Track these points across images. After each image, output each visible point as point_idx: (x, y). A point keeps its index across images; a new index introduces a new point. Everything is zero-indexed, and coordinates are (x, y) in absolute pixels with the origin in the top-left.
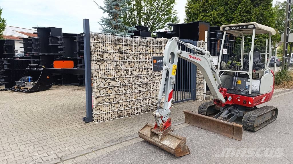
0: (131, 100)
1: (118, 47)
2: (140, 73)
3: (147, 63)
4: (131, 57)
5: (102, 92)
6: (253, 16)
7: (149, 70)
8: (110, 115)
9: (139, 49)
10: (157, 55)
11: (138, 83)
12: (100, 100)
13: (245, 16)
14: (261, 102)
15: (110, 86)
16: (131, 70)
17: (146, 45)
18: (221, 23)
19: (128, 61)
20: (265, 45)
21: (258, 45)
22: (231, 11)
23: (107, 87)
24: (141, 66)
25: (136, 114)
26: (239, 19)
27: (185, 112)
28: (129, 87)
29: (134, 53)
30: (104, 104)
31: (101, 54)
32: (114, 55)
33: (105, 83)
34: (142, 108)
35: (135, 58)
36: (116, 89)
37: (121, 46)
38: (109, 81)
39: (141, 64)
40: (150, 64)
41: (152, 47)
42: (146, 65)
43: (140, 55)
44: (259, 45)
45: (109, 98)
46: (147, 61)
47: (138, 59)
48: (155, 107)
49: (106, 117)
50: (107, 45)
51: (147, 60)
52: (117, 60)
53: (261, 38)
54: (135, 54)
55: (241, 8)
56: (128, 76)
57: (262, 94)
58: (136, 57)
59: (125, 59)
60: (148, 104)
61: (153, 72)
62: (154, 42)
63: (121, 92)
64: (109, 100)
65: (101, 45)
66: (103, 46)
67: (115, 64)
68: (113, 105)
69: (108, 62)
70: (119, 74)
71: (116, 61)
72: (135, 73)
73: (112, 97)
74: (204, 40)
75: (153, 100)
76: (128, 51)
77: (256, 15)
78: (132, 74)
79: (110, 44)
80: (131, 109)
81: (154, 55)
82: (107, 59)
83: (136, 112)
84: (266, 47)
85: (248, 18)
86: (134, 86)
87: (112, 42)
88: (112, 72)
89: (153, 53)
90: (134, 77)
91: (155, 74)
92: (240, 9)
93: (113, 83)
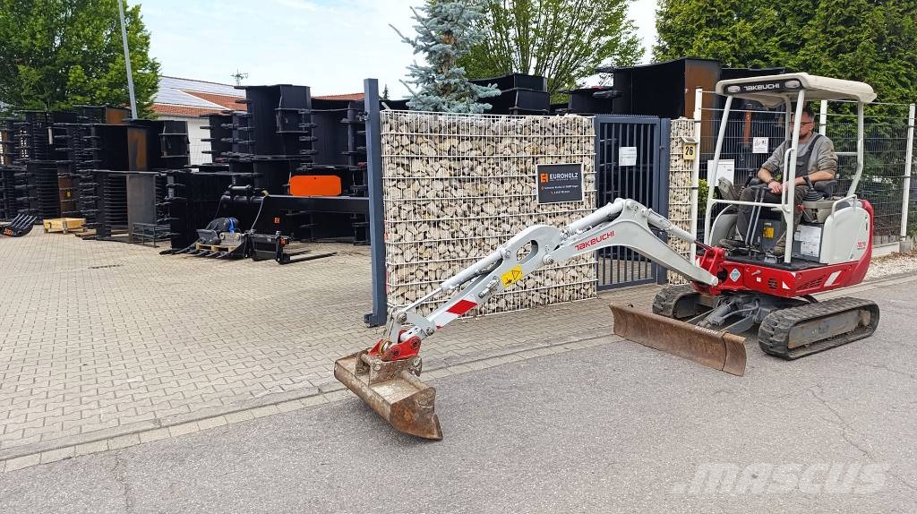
1: (446, 145)
2: (504, 208)
3: (523, 182)
4: (479, 169)
5: (408, 255)
6: (866, 34)
7: (528, 200)
9: (500, 147)
10: (549, 162)
11: (499, 234)
12: (403, 272)
13: (839, 34)
14: (826, 285)
15: (427, 240)
16: (479, 202)
17: (520, 136)
18: (766, 56)
19: (473, 180)
20: (906, 121)
21: (882, 120)
22: (799, 18)
23: (421, 244)
24: (506, 191)
25: (494, 311)
26: (822, 45)
27: (613, 309)
28: (474, 244)
29: (488, 158)
30: (415, 282)
31: (406, 162)
32: (437, 165)
33: (416, 232)
34: (510, 298)
35: (490, 171)
36: (442, 248)
37: (455, 142)
38: (425, 227)
39: (507, 185)
40: (532, 185)
41: (535, 140)
42: (519, 188)
43: (505, 163)
44: (886, 120)
45: (425, 269)
46: (522, 178)
47: (499, 173)
48: (543, 296)
50: (420, 140)
51: (524, 175)
52: (444, 177)
53: (890, 101)
54: (492, 161)
55: (827, 8)
56: (472, 216)
57: (826, 265)
58: (493, 169)
59: (464, 174)
60: (525, 287)
61: (539, 206)
62: (541, 128)
63: (454, 254)
64: (426, 273)
65: (406, 141)
66: (412, 142)
67: (439, 186)
68: (436, 286)
69: (423, 183)
70: (449, 211)
71: (442, 179)
72: (490, 209)
73: (432, 267)
74: (691, 117)
75: (539, 279)
76: (473, 154)
77: (876, 31)
78: (482, 211)
79: (426, 137)
81: (542, 162)
82: (420, 174)
83: (493, 306)
84: (909, 127)
85: (850, 40)
86: (487, 242)
87: (431, 131)
88: (432, 207)
89: (539, 155)
90: (487, 219)
91: (545, 211)
92: (823, 14)
93: (434, 234)
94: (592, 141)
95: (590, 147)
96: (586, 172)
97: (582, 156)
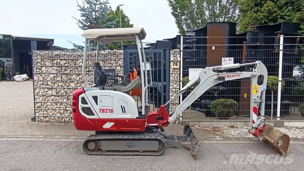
0: (67, 109)
1: (55, 62)
4: (68, 70)
5: (40, 99)
7: (89, 82)
8: (47, 119)
9: (78, 62)
12: (39, 105)
15: (47, 94)
16: (68, 82)
17: (88, 58)
19: (65, 74)
23: (44, 95)
24: (80, 79)
28: (65, 97)
29: (72, 67)
30: (42, 108)
31: (39, 67)
32: (51, 69)
33: (43, 91)
36: (53, 97)
37: (58, 61)
38: (46, 90)
39: (80, 77)
40: (91, 77)
42: (86, 78)
43: (79, 68)
45: (47, 104)
47: (77, 72)
49: (45, 120)
50: (45, 60)
51: (88, 73)
54: (74, 67)
56: (66, 87)
59: (62, 72)
63: (57, 100)
64: (47, 106)
65: (40, 60)
66: (42, 61)
67: (52, 76)
68: (51, 111)
69: (46, 75)
70: (56, 85)
71: (53, 74)
72: (73, 85)
76: (66, 65)
78: (70, 85)
79: (47, 59)
80: (68, 117)
82: (45, 72)
88: (49, 83)
90: (72, 88)
93: (50, 92)
94: (122, 60)
95: (121, 62)
96: (118, 72)
97: (116, 66)
